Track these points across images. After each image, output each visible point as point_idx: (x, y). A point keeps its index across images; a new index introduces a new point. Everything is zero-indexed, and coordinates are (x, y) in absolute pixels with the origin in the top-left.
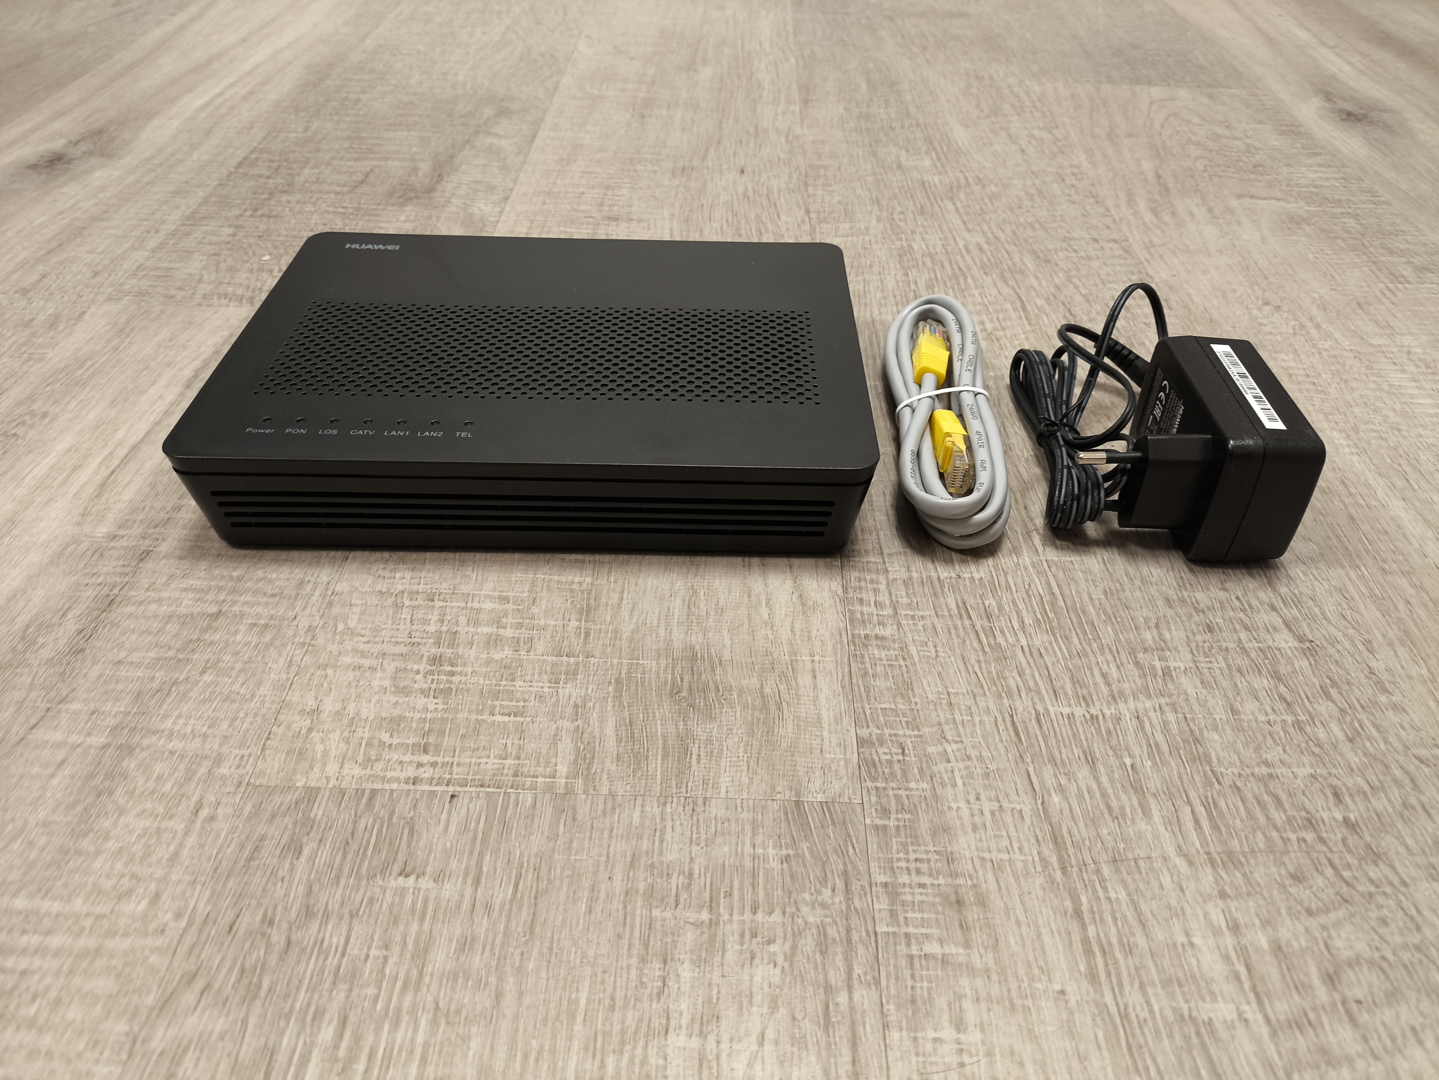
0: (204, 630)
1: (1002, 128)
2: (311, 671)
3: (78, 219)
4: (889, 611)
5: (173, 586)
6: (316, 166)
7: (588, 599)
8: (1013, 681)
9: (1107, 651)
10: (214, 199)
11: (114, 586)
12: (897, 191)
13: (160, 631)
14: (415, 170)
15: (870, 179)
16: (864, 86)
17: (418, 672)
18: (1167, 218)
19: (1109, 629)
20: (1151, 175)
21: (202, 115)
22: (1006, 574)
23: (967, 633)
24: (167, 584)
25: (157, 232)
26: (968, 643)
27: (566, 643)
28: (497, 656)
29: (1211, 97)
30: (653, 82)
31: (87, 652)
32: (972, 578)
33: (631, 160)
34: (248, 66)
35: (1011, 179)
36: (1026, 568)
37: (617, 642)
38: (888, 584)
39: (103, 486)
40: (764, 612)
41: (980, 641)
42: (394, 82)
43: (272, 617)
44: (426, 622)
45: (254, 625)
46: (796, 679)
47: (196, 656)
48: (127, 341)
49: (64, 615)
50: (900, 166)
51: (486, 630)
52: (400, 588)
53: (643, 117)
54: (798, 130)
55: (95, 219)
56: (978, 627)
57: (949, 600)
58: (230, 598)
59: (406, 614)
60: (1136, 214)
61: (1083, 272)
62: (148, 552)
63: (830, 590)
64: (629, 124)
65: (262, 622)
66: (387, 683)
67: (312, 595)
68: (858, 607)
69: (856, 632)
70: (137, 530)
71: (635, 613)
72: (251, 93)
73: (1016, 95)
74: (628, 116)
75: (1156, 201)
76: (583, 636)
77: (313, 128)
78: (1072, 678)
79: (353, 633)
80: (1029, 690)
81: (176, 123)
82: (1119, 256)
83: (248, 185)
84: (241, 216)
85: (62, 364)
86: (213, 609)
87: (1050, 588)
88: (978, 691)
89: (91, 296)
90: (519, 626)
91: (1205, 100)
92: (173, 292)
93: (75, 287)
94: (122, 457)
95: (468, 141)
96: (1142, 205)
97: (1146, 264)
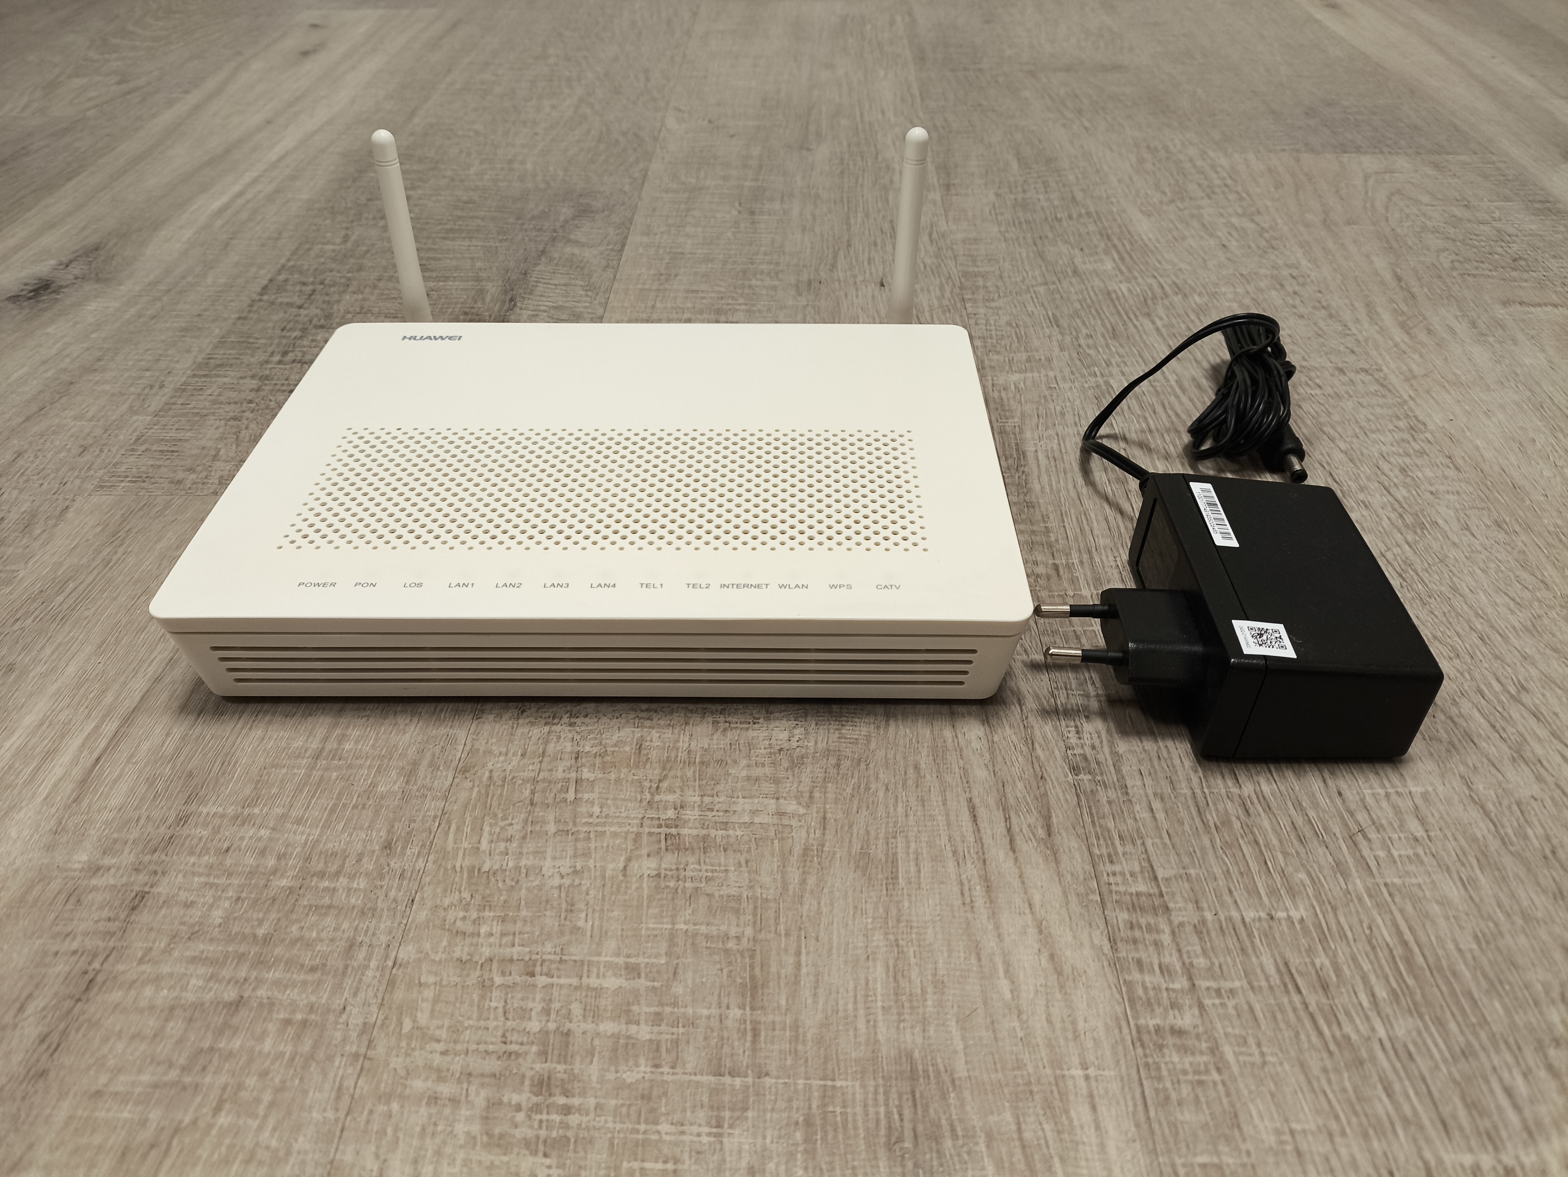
0: (220, 1032)
1: (1192, 216)
2: (369, 1106)
3: (65, 370)
4: (1180, 983)
5: (176, 954)
6: (359, 291)
7: (752, 967)
8: (1382, 1106)
9: (1503, 1046)
10: (233, 338)
11: (95, 956)
12: (1077, 305)
13: (158, 1035)
14: (481, 292)
15: (1041, 289)
16: (1015, 164)
17: (518, 1108)
18: (1423, 336)
19: (1498, 1005)
20: (1388, 276)
21: (219, 223)
22: (1334, 909)
23: (1299, 1019)
24: (167, 951)
25: (162, 386)
26: (1303, 1037)
27: (726, 1050)
28: (630, 1077)
29: (1436, 166)
30: (761, 167)
31: (52, 1075)
32: (1289, 918)
33: (744, 272)
34: (273, 156)
35: (1216, 285)
36: (1360, 899)
37: (800, 1047)
38: (1173, 933)
39: (84, 783)
40: (1004, 985)
41: (1320, 1034)
42: (449, 173)
43: (311, 1008)
44: (524, 1014)
45: (288, 1022)
46: (1067, 1112)
47: (208, 1080)
48: (121, 550)
49: (21, 1009)
50: (1075, 272)
51: (609, 1027)
52: (486, 952)
53: (752, 213)
54: (943, 226)
55: (88, 370)
56: (1313, 1007)
57: (1264, 959)
58: (254, 974)
59: (495, 1002)
60: (1382, 331)
61: (1337, 417)
62: (142, 896)
63: (1093, 946)
64: (736, 223)
65: (299, 1016)
66: (476, 1128)
67: (367, 967)
68: (1136, 976)
69: (1142, 1022)
70: (128, 858)
71: (821, 991)
72: (277, 191)
73: (1201, 172)
74: (735, 213)
75: (1403, 313)
76: (749, 1037)
77: (353, 238)
78: (1463, 1098)
79: (424, 1035)
80: (1406, 1121)
81: (188, 234)
82: (1375, 394)
83: (275, 318)
84: (267, 362)
85: (36, 588)
86: (230, 994)
87: (1400, 934)
88: (1334, 1126)
89: (78, 482)
90: (657, 1019)
91: (1431, 172)
92: (180, 475)
93: (57, 470)
94: (110, 734)
95: (543, 252)
96: (1387, 318)
97: (1411, 403)
